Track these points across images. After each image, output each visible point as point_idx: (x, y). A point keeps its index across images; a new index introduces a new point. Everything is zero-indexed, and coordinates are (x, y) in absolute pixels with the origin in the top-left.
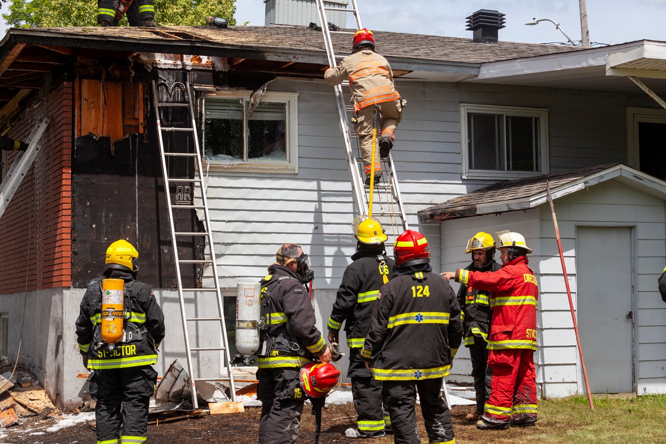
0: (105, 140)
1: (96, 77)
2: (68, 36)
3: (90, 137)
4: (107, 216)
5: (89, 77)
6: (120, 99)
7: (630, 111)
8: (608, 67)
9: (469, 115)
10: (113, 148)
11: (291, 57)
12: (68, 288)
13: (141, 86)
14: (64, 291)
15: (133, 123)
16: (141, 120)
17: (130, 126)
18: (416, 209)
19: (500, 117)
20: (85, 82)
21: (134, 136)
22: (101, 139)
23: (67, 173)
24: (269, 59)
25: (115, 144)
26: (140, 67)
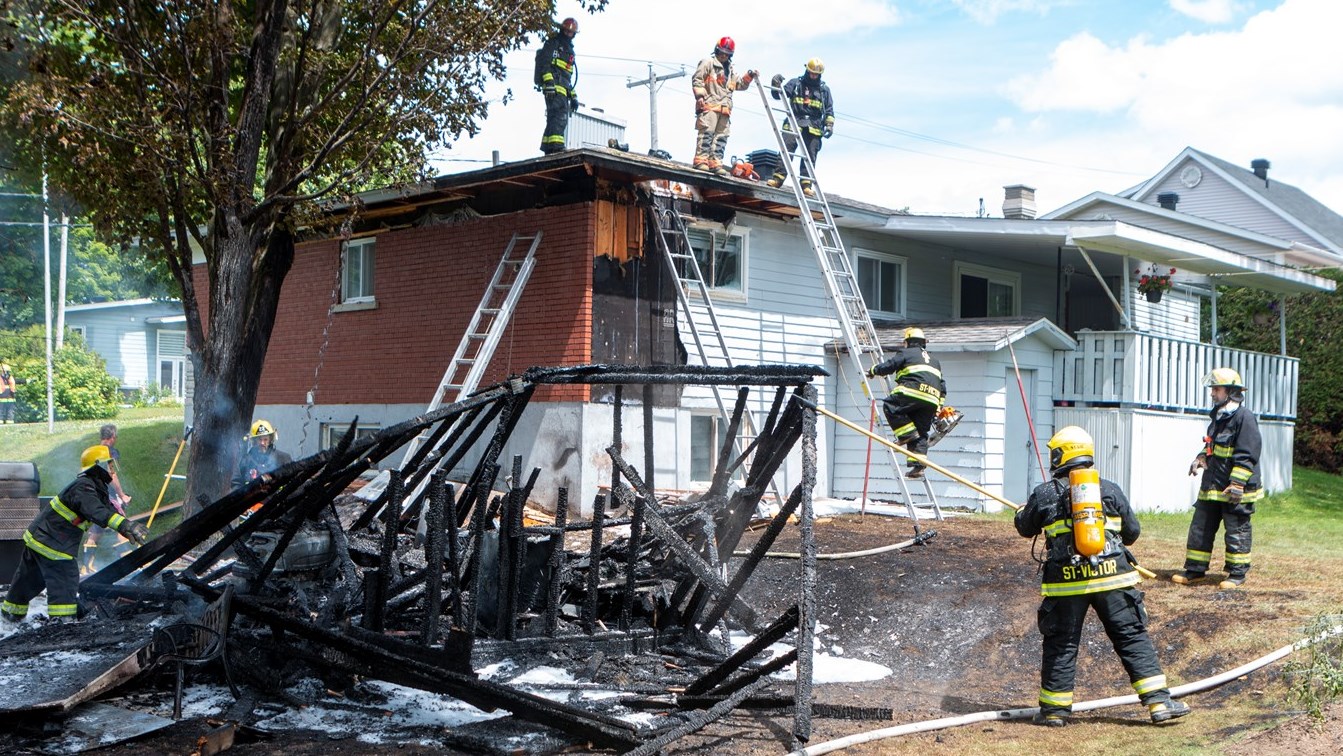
0: (616, 260)
1: (611, 198)
2: (624, 161)
3: (605, 256)
4: (616, 335)
5: (604, 198)
6: (625, 222)
7: (956, 263)
8: (1068, 239)
9: (860, 259)
10: (623, 270)
11: (770, 196)
12: (587, 402)
13: (641, 211)
14: (584, 406)
15: (634, 246)
16: (641, 245)
17: (632, 248)
18: (823, 341)
19: (877, 261)
20: (601, 202)
21: (636, 259)
22: (614, 259)
23: (589, 293)
24: (756, 197)
25: (623, 265)
26: (641, 192)
